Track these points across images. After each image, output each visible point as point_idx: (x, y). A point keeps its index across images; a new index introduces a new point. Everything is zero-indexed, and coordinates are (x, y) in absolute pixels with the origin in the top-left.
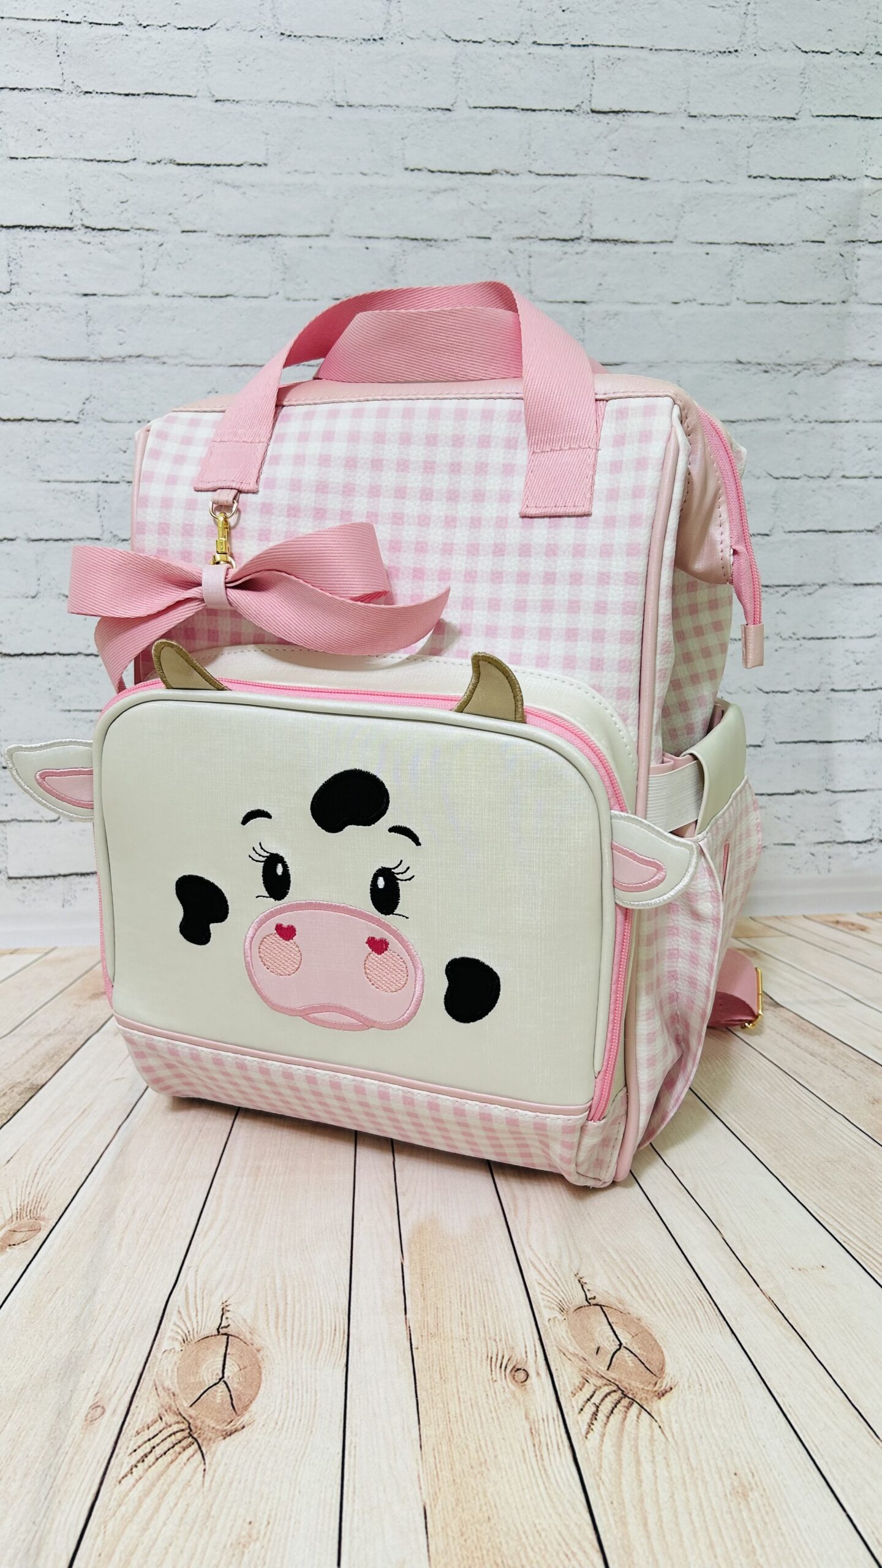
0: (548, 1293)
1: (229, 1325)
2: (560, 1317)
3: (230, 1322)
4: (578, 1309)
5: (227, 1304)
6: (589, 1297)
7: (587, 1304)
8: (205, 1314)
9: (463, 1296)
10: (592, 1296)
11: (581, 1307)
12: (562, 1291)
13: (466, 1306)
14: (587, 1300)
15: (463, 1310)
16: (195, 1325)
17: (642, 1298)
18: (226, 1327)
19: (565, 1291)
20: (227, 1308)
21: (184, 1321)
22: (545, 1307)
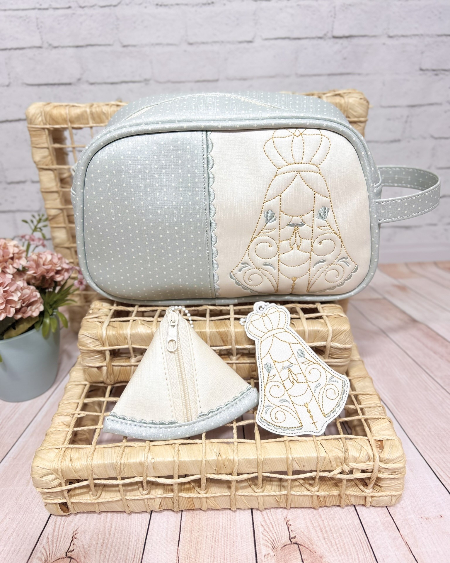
0: (266, 534)
1: (73, 550)
2: (272, 554)
3: (75, 548)
4: (284, 546)
5: (76, 532)
6: (291, 537)
7: (290, 542)
8: (62, 539)
9: (215, 532)
10: (294, 536)
11: (286, 545)
12: (275, 532)
13: (215, 541)
14: (290, 539)
15: (213, 544)
16: (54, 548)
17: (325, 539)
18: (71, 551)
19: (277, 533)
20: (76, 536)
21: (49, 545)
22: (264, 544)
